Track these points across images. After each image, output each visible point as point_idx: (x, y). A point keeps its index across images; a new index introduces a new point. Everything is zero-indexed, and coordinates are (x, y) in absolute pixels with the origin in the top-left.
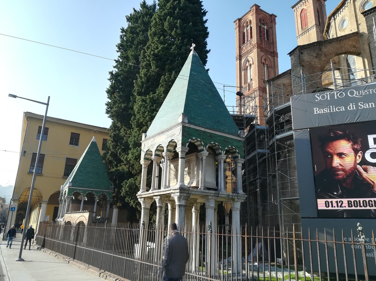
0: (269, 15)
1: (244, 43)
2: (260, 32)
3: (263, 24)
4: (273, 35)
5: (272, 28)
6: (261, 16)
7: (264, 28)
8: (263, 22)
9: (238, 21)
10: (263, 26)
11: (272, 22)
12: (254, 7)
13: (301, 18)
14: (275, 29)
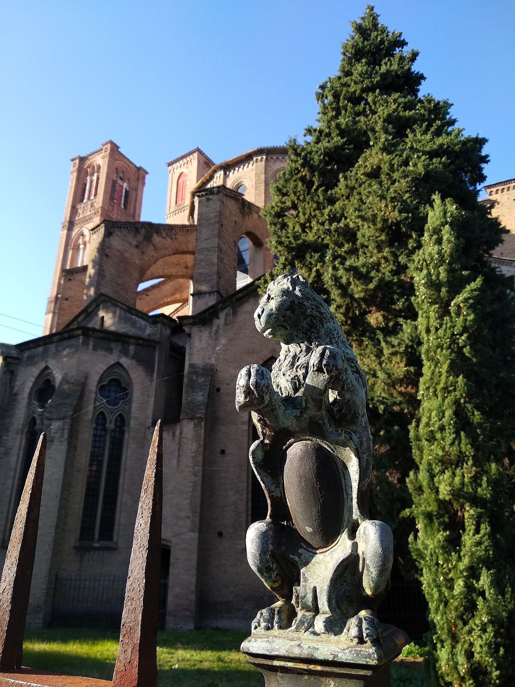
0: (135, 166)
1: (82, 201)
2: (113, 190)
3: (121, 179)
4: (136, 201)
5: (136, 190)
6: (118, 164)
7: (122, 187)
8: (121, 175)
9: (77, 161)
10: (120, 182)
11: (138, 179)
12: (109, 146)
13: (177, 186)
14: (142, 193)
